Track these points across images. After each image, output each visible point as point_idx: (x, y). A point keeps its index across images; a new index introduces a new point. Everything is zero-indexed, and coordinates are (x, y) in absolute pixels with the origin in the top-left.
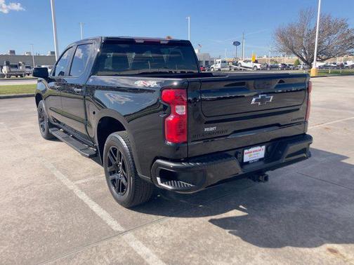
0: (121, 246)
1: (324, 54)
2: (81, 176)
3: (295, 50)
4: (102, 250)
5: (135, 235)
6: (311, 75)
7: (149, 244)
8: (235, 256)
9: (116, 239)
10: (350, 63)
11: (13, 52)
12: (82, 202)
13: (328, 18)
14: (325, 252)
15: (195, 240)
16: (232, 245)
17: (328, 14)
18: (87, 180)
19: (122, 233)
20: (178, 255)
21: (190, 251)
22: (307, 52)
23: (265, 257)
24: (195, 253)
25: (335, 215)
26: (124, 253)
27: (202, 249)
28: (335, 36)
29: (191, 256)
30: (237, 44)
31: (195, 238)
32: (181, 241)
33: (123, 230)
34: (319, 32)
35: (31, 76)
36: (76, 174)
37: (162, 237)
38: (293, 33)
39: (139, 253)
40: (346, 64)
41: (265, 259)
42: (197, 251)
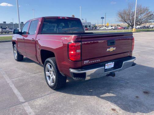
0: (20, 108)
1: (139, 22)
2: (16, 77)
3: (126, 21)
4: (11, 110)
5: (28, 103)
6: (133, 32)
7: (33, 107)
8: (69, 113)
9: (19, 105)
10: (151, 26)
11: (5, 22)
12: (11, 89)
13: (140, 7)
14: (110, 110)
15: (54, 105)
16: (70, 108)
17: (140, 5)
18: (17, 79)
19: (23, 103)
20: (44, 113)
21: (50, 111)
22: (131, 21)
23: (83, 113)
24: (52, 111)
25: (120, 93)
26: (20, 112)
27: (56, 109)
28: (144, 14)
29: (50, 113)
30: (103, 18)
31: (55, 104)
32: (48, 106)
33: (24, 101)
34: (136, 13)
35: (12, 33)
36: (14, 76)
37: (40, 104)
38: (125, 13)
39: (27, 112)
40: (150, 26)
41: (82, 114)
42: (53, 111)
